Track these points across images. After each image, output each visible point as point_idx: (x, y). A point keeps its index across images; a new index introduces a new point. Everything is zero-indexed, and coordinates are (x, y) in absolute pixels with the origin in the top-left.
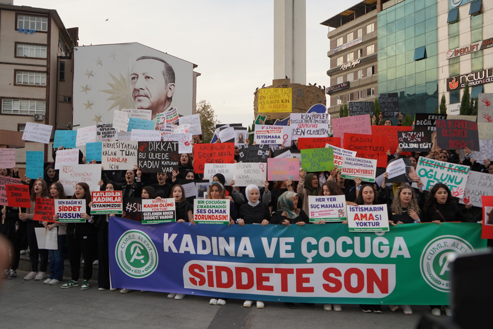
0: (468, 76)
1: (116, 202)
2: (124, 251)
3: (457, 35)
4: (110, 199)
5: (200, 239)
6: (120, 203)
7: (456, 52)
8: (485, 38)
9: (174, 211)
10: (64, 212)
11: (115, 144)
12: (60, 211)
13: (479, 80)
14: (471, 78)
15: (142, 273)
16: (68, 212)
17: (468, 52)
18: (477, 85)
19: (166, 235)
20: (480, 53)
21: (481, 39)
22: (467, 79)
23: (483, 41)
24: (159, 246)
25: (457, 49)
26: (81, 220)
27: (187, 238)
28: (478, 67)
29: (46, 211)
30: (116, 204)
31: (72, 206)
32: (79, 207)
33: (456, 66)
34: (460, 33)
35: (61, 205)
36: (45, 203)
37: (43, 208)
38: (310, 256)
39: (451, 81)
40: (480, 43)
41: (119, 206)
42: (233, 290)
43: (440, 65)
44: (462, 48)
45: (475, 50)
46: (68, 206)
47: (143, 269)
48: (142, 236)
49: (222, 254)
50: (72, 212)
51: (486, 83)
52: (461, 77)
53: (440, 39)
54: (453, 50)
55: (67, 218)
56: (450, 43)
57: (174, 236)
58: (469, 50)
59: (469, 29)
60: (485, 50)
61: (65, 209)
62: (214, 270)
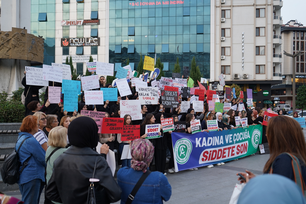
0: (75, 39)
1: (170, 124)
2: (177, 150)
3: (68, 12)
4: (167, 123)
5: (209, 138)
6: (172, 125)
7: (68, 23)
8: (85, 19)
9: (200, 126)
10: (151, 133)
11: (147, 89)
12: (148, 132)
13: (81, 43)
14: (76, 41)
15: (185, 161)
16: (153, 132)
17: (75, 24)
18: (80, 46)
19: (197, 139)
20: (82, 27)
21: (82, 19)
22: (74, 41)
23: (84, 20)
24: (194, 144)
25: (68, 21)
26: (159, 136)
27: (204, 139)
28: (81, 36)
29: (129, 134)
30: (170, 125)
31: (155, 128)
32: (157, 129)
33: (67, 32)
34: (70, 11)
35: (149, 128)
36: (128, 129)
37: (127, 132)
38: (235, 141)
39: (64, 41)
40: (82, 21)
41: (171, 126)
42: (216, 160)
43: (57, 28)
44: (72, 21)
45: (79, 24)
46: (152, 128)
47: (184, 159)
48: (187, 141)
49: (216, 145)
50: (155, 132)
51: (85, 46)
52: (70, 39)
53: (57, 11)
54: (66, 21)
55: (153, 136)
56: (64, 16)
57: (200, 139)
58: (76, 23)
59: (76, 11)
60: (85, 26)
61: (151, 130)
62: (212, 153)
